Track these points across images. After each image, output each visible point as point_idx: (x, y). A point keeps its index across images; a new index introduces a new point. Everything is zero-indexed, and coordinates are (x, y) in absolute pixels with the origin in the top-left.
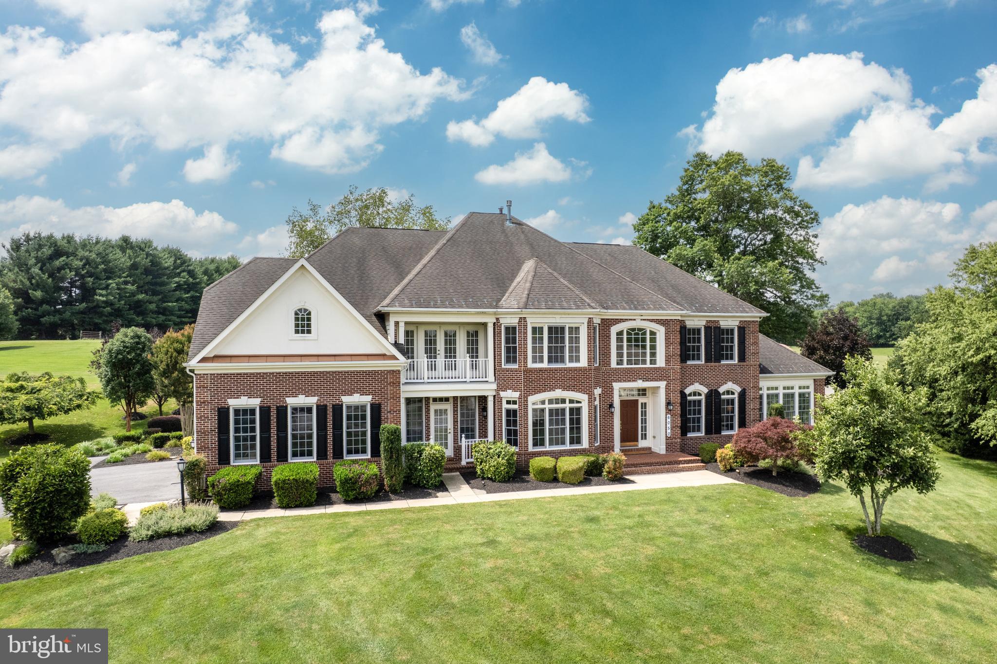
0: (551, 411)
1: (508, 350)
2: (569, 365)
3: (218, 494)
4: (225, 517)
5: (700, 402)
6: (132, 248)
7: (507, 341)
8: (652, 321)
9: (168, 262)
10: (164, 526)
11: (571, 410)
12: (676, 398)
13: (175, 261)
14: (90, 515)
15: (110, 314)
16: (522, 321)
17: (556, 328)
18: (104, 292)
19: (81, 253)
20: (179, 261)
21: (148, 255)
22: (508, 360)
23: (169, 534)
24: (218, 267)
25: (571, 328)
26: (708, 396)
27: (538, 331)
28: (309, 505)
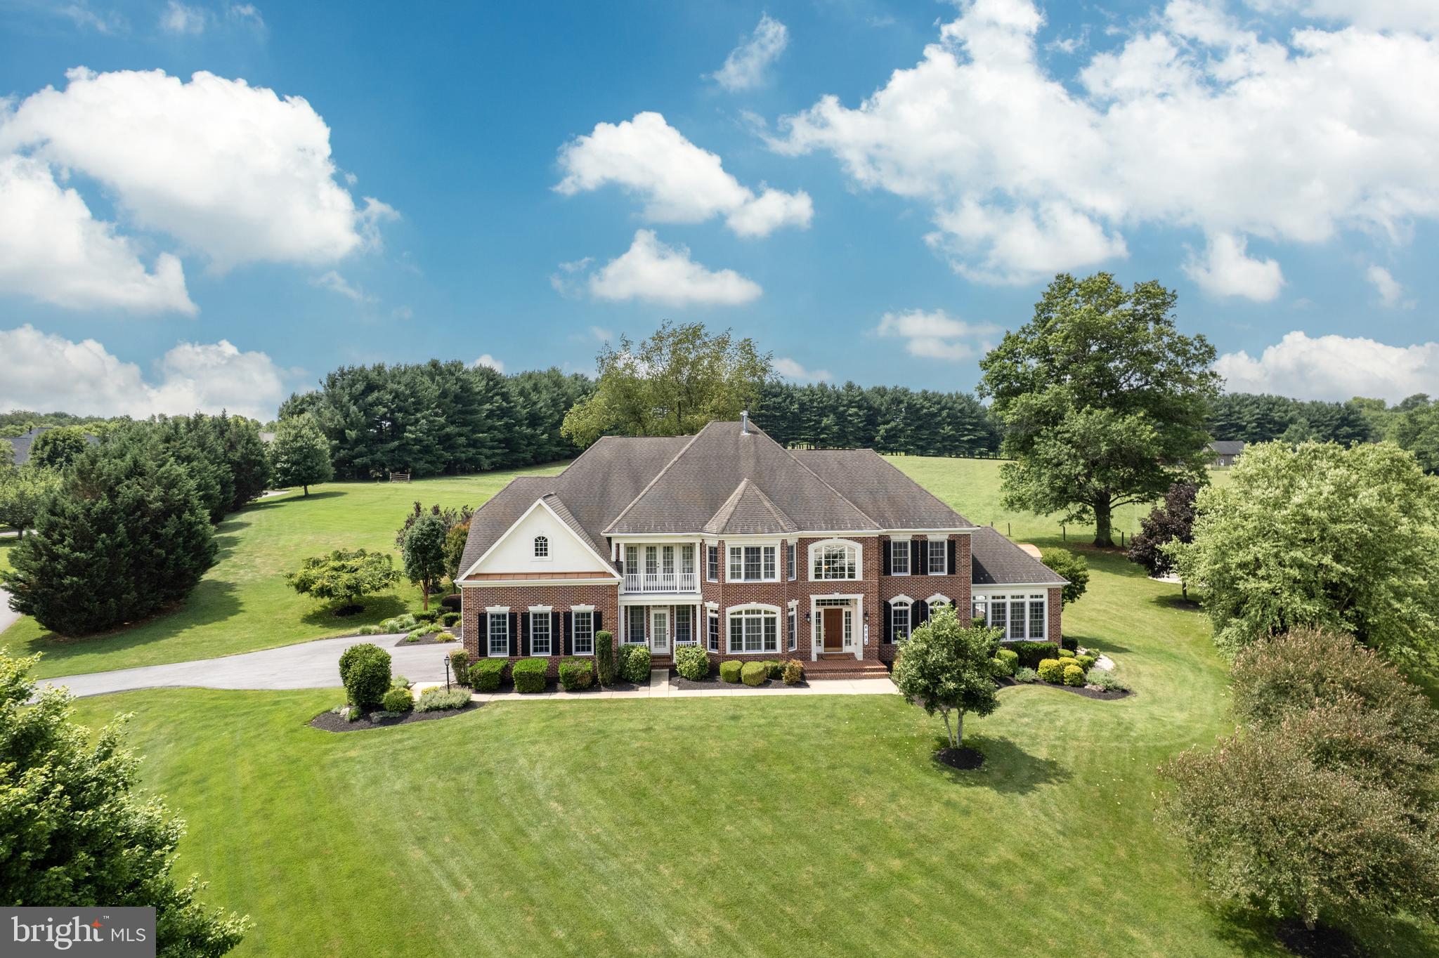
0: (747, 620)
1: (711, 566)
2: (764, 580)
3: (475, 680)
4: (476, 698)
5: (906, 612)
6: (441, 374)
7: (711, 559)
8: (849, 539)
9: (479, 386)
10: (435, 703)
11: (766, 619)
12: (875, 609)
13: (487, 384)
14: (391, 692)
15: (420, 451)
16: (722, 543)
17: (753, 549)
18: (413, 428)
19: (390, 386)
20: (491, 383)
21: (458, 379)
22: (712, 576)
23: (438, 709)
24: (535, 385)
25: (766, 550)
26: (915, 606)
27: (735, 551)
28: (539, 692)
